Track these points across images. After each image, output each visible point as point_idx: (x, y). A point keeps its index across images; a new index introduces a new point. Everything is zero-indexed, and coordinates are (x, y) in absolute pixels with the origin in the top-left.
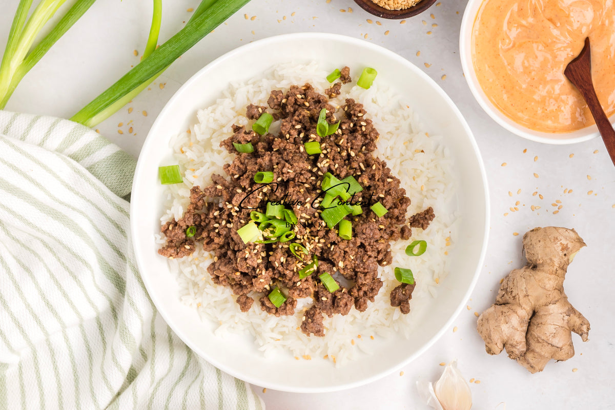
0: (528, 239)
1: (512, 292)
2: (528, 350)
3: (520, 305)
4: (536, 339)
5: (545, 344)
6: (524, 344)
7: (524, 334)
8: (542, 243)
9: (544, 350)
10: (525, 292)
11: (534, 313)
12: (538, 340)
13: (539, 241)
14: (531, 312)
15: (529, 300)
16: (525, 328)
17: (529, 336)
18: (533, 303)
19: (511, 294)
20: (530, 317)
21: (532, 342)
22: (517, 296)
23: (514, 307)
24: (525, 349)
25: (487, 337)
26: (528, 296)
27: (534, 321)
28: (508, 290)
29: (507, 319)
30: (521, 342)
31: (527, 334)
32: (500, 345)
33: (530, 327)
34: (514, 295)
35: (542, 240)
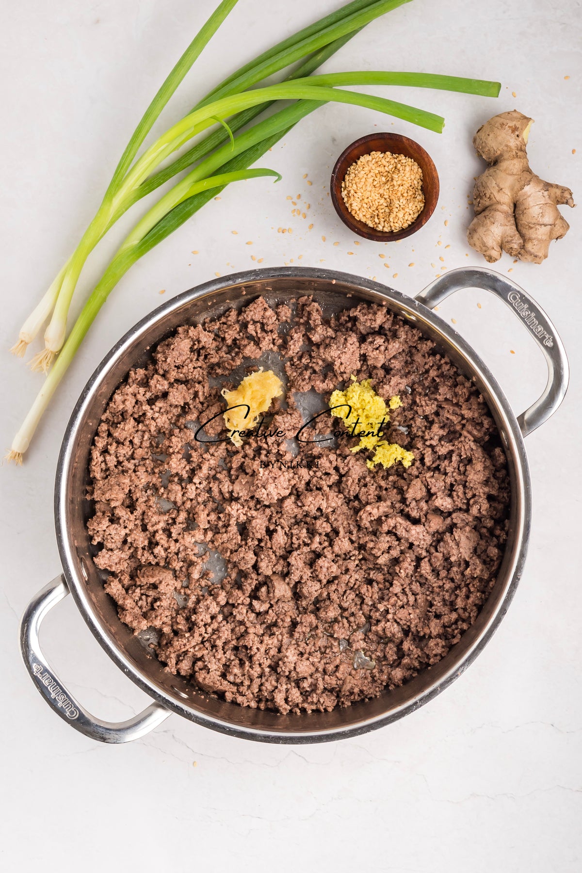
0: (478, 141)
1: (485, 194)
2: (524, 241)
3: (498, 203)
4: (527, 227)
5: (538, 227)
6: (518, 235)
7: (514, 227)
8: (492, 135)
9: (539, 233)
10: (497, 188)
11: (515, 206)
12: (530, 227)
13: (489, 135)
14: (512, 205)
15: (504, 193)
16: (513, 222)
17: (519, 227)
18: (509, 194)
19: (486, 196)
20: (512, 210)
21: (524, 231)
22: (492, 196)
23: (494, 207)
24: (521, 241)
25: (482, 246)
26: (501, 189)
27: (518, 212)
28: (481, 195)
29: (492, 220)
30: (515, 235)
31: (517, 227)
32: (498, 249)
33: (517, 220)
34: (488, 196)
35: (490, 133)
